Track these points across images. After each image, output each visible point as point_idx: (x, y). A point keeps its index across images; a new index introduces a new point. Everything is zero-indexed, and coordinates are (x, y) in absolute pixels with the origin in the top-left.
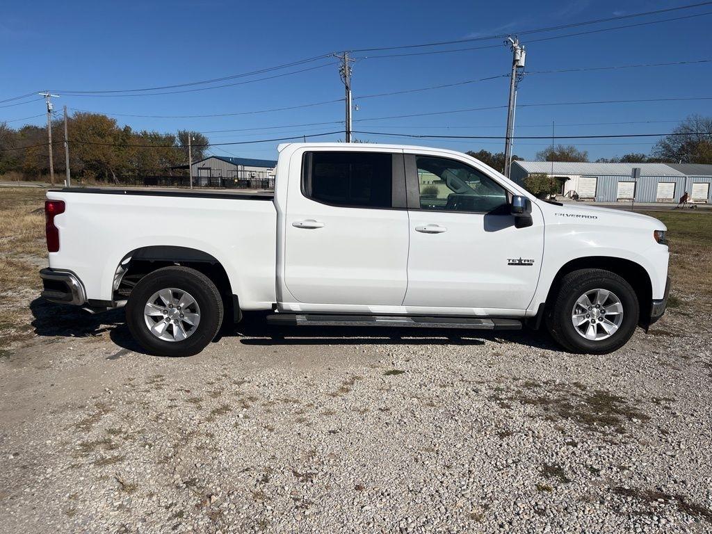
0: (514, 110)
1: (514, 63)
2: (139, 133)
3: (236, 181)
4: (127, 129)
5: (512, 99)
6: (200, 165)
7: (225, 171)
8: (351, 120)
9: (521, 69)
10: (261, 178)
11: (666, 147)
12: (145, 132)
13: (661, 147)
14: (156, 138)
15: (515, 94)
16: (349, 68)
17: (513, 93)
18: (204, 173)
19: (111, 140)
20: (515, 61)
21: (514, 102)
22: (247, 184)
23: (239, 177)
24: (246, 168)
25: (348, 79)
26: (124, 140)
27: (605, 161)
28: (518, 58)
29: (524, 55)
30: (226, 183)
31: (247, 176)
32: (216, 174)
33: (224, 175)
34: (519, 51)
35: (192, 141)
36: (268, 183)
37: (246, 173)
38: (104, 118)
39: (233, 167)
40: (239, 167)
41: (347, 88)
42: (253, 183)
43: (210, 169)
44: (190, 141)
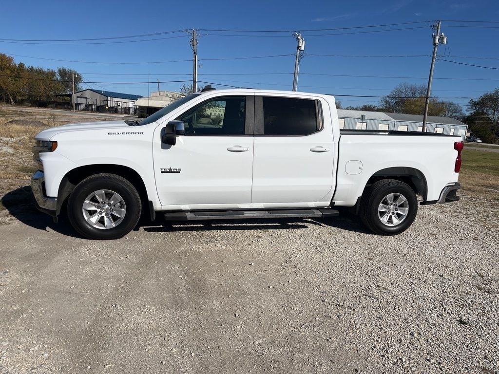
0: (298, 76)
1: (298, 48)
2: (27, 68)
3: (107, 108)
4: (21, 65)
5: (296, 68)
6: (79, 94)
7: (99, 100)
8: (196, 74)
9: (302, 52)
10: (125, 106)
11: (387, 102)
12: (32, 67)
13: (384, 102)
14: (40, 72)
15: (298, 66)
16: (196, 40)
17: (297, 65)
18: (84, 101)
19: (9, 72)
20: (299, 47)
21: (298, 71)
22: (114, 110)
23: (109, 105)
24: (114, 99)
25: (195, 47)
26: (18, 73)
27: (352, 109)
28: (300, 45)
29: (304, 43)
30: (100, 109)
31: (114, 104)
32: (90, 102)
33: (98, 103)
34: (301, 41)
35: (75, 77)
36: (129, 110)
37: (113, 102)
38: (4, 55)
39: (104, 98)
40: (109, 98)
41: (195, 53)
42: (119, 110)
43: (86, 98)
44: (73, 77)
